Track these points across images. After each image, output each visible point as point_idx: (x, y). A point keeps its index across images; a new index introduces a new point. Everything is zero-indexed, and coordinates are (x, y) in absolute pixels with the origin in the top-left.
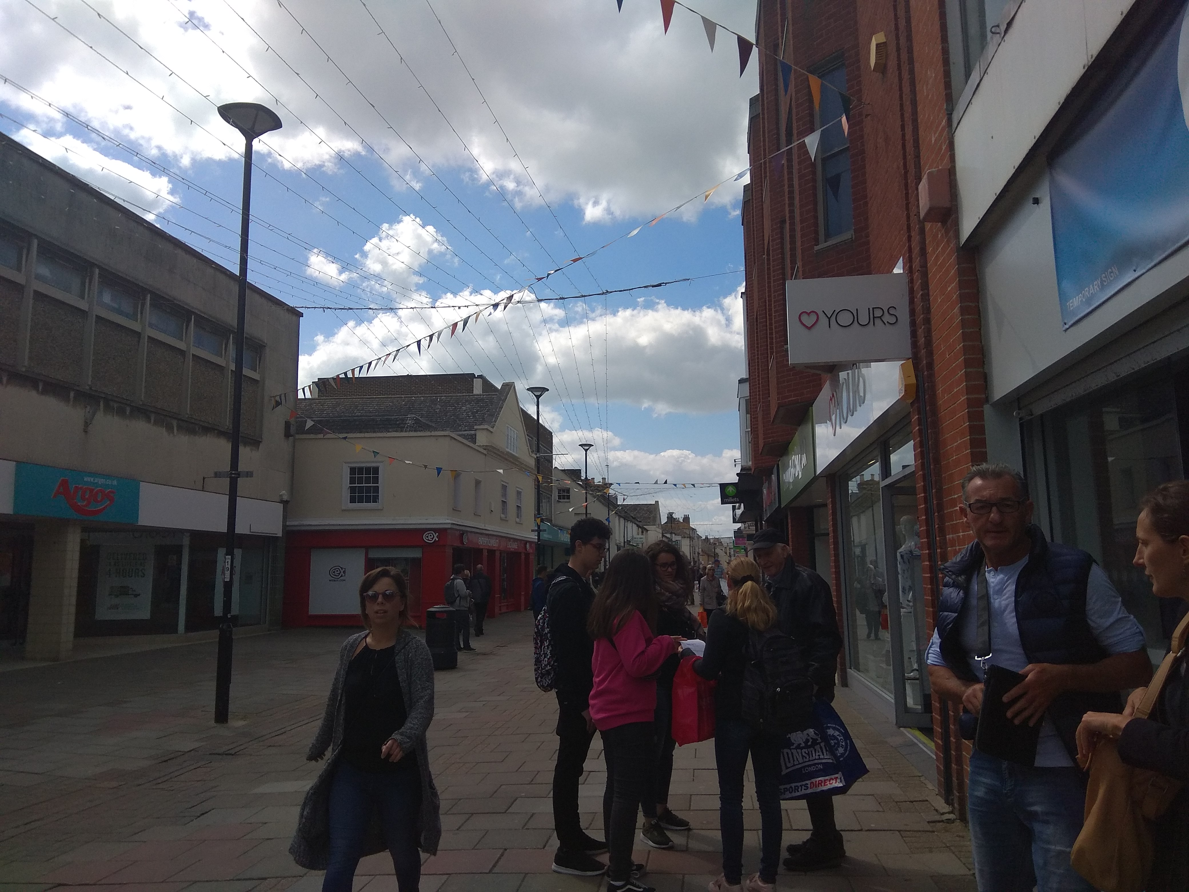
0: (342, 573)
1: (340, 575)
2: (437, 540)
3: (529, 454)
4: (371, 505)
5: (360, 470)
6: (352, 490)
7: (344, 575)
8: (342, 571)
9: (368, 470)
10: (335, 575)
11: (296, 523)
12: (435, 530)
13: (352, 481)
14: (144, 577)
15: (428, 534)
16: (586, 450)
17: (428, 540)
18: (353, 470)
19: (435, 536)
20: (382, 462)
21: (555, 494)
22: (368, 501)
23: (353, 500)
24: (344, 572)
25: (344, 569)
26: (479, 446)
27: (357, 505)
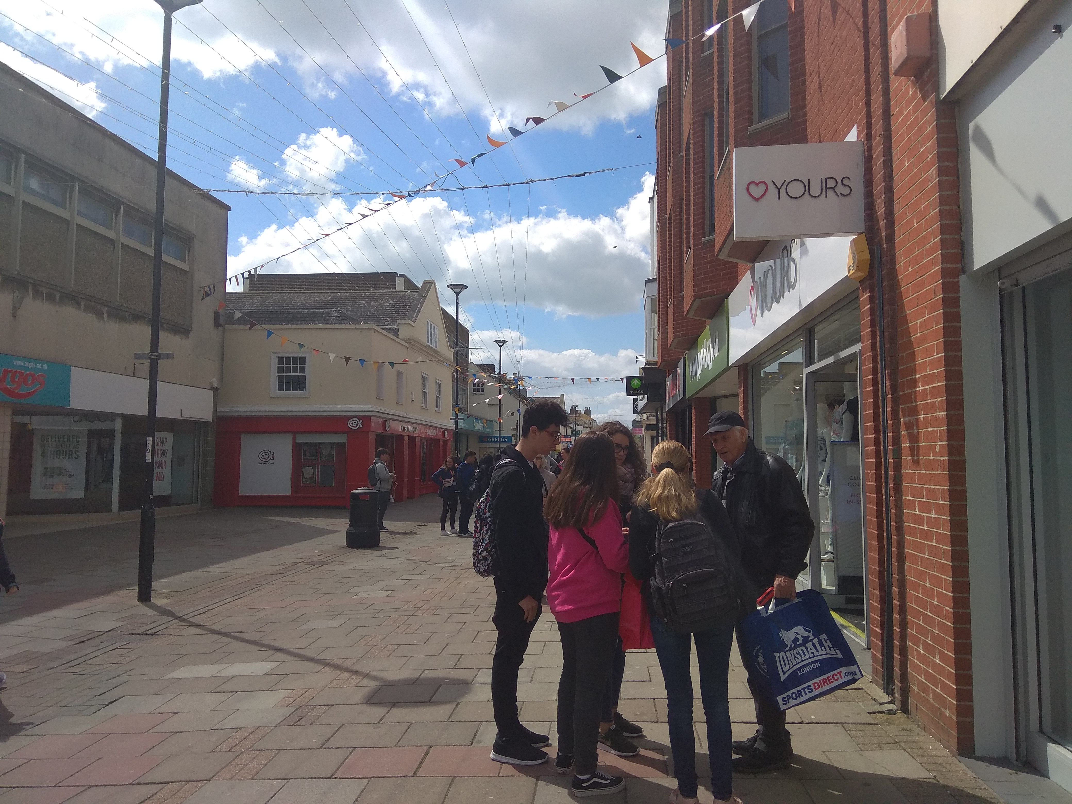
0: (271, 457)
1: (269, 458)
2: (361, 426)
3: (448, 348)
4: (299, 393)
5: (288, 360)
6: (280, 379)
7: (272, 458)
8: (271, 455)
9: (295, 360)
10: (264, 459)
11: (226, 409)
12: (360, 418)
13: (280, 370)
14: (77, 458)
15: (353, 421)
16: (500, 346)
17: (353, 426)
18: (280, 360)
19: (360, 423)
20: (309, 353)
21: (471, 388)
22: (295, 389)
23: (281, 388)
24: (273, 456)
25: (272, 453)
26: (402, 339)
27: (285, 393)
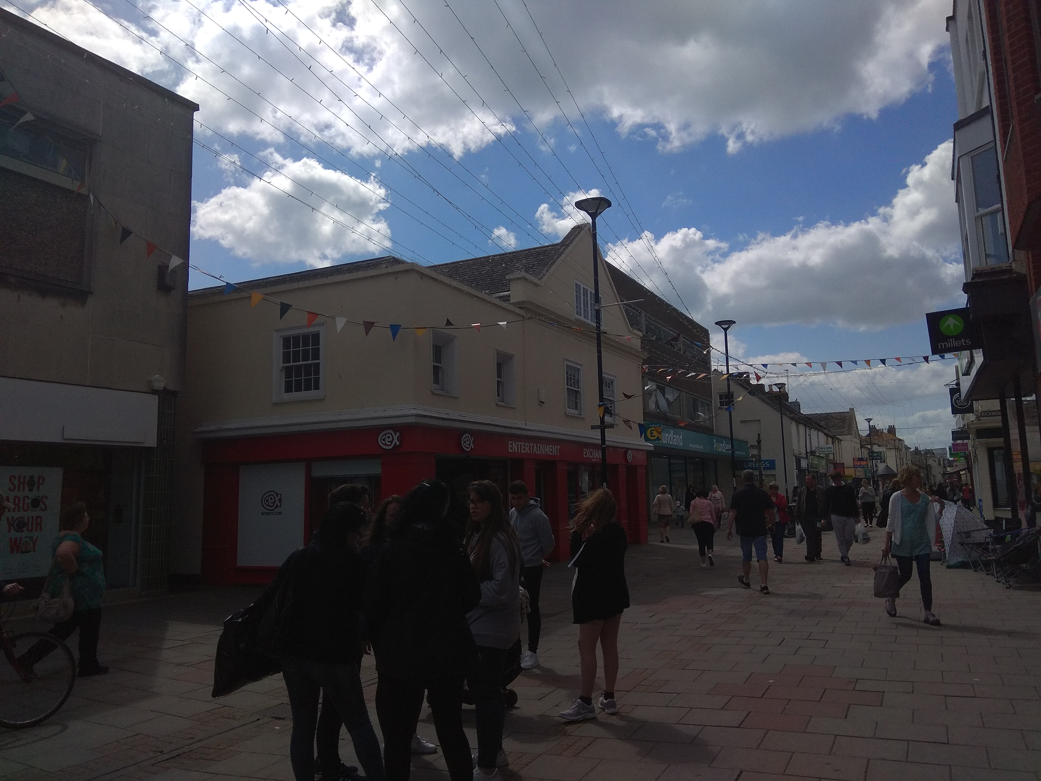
0: (277, 502)
1: (275, 505)
2: (398, 443)
4: (312, 394)
5: (296, 338)
6: (288, 372)
7: (279, 505)
8: (277, 499)
9: (306, 337)
10: (269, 506)
11: (213, 428)
12: (395, 428)
13: (286, 359)
15: (385, 435)
16: (725, 330)
17: (385, 445)
18: (286, 341)
19: (396, 437)
20: (323, 324)
21: (716, 401)
22: (308, 388)
23: (288, 389)
24: (280, 500)
25: (279, 496)
26: (515, 304)
27: (295, 395)
